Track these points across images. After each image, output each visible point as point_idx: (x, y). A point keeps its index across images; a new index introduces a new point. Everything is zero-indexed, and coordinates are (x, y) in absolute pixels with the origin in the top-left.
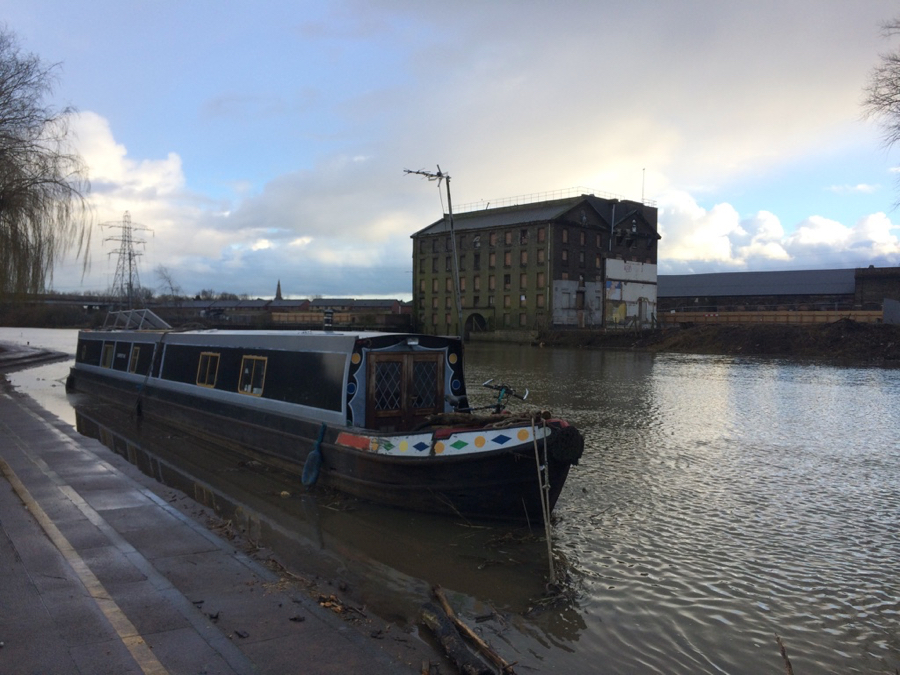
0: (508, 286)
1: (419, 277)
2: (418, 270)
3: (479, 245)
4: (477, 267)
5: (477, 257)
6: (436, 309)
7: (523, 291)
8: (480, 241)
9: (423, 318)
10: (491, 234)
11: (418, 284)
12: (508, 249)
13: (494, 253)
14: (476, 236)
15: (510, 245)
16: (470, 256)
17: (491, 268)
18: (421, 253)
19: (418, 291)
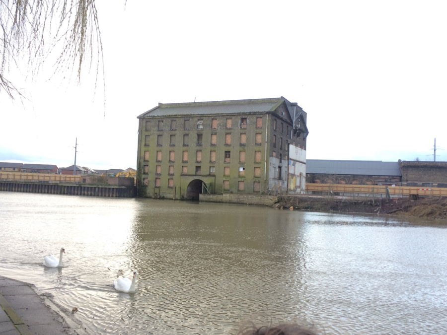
0: (228, 160)
1: (143, 149)
2: (143, 143)
3: (201, 127)
4: (199, 144)
5: (200, 136)
6: (160, 174)
7: (241, 164)
8: (203, 125)
9: (146, 181)
10: (213, 119)
11: (142, 154)
12: (229, 131)
13: (216, 134)
14: (199, 120)
15: (230, 129)
16: (193, 135)
17: (212, 145)
18: (146, 130)
19: (142, 160)
